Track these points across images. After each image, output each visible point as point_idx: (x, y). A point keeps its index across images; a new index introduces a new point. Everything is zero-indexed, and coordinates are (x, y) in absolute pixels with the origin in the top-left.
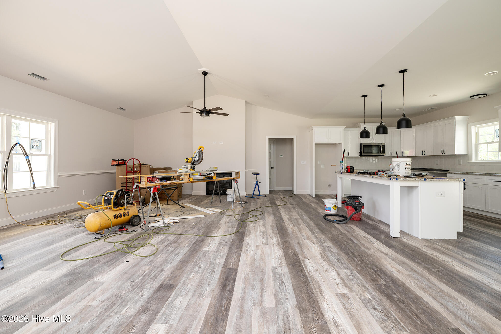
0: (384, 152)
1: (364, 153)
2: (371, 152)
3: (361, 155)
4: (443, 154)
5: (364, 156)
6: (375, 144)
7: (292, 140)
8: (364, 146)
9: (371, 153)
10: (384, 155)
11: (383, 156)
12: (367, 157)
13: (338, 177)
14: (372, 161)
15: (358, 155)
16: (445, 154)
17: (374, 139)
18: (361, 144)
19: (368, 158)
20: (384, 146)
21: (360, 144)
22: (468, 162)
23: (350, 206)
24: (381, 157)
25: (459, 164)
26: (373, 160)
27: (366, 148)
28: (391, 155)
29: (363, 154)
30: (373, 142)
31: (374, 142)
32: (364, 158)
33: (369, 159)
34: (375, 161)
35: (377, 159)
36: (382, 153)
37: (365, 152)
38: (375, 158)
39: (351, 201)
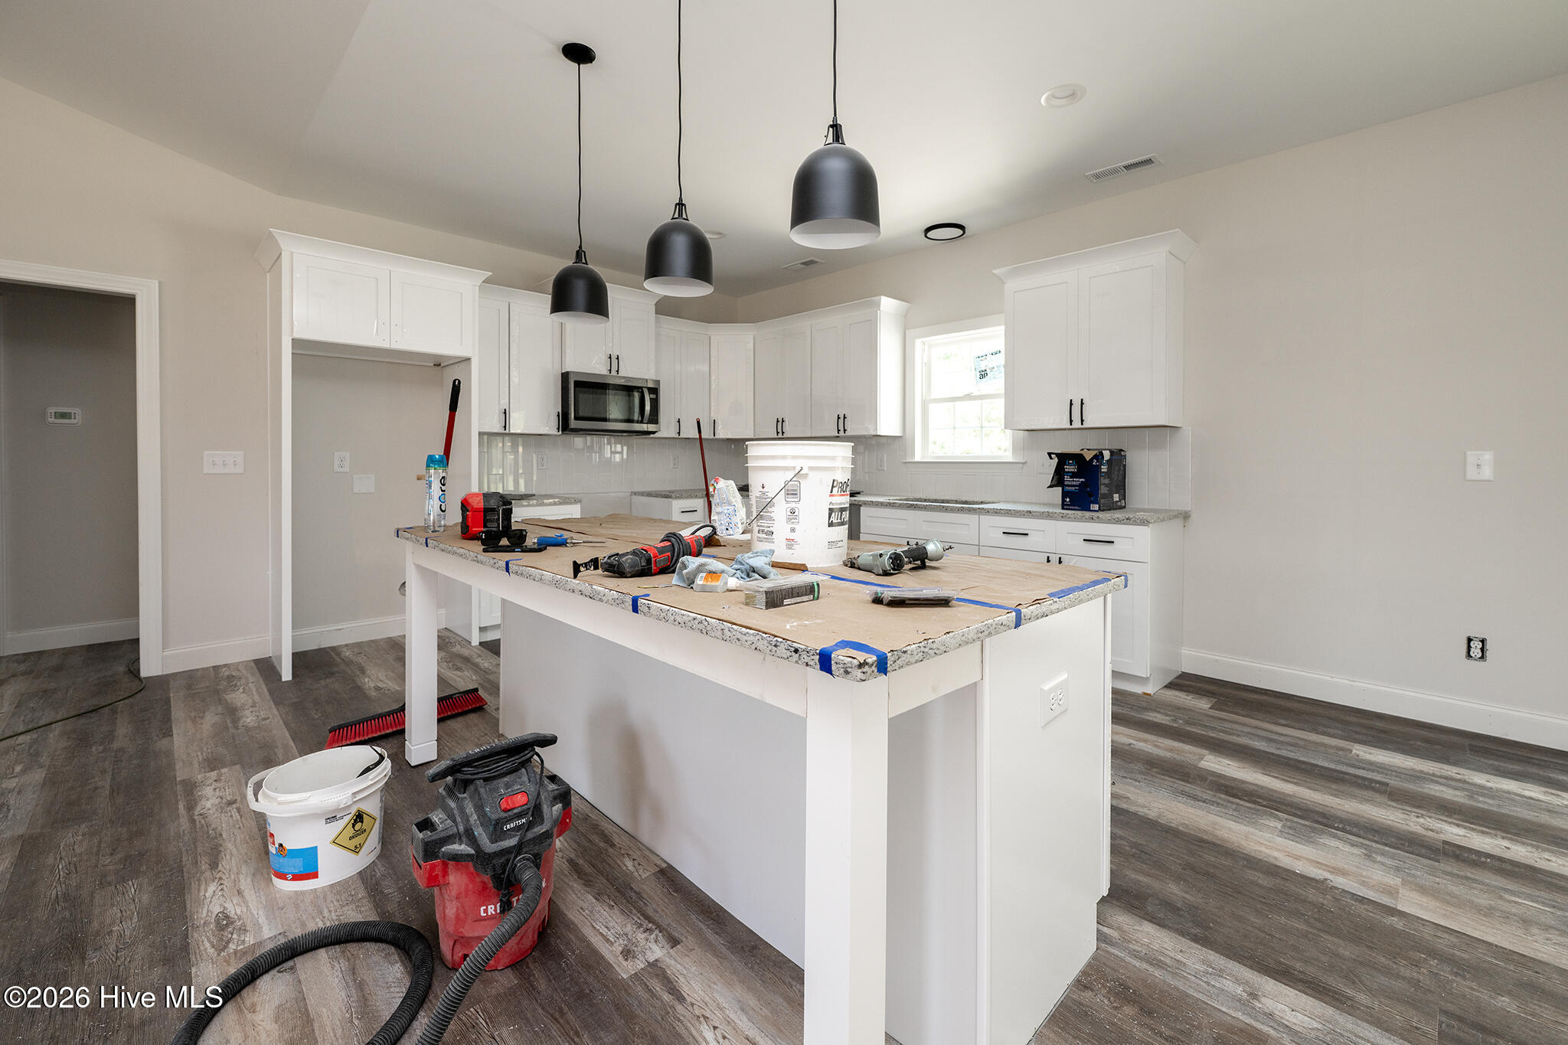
0: (654, 418)
1: (576, 418)
2: (603, 416)
3: (565, 426)
4: (842, 433)
5: (576, 431)
6: (622, 382)
7: (125, 304)
8: (578, 384)
9: (605, 420)
10: (654, 433)
11: (652, 436)
12: (589, 438)
13: (413, 567)
14: (608, 454)
15: (548, 426)
16: (847, 433)
17: (618, 358)
18: (565, 376)
19: (592, 443)
20: (654, 391)
21: (562, 374)
22: (905, 463)
23: (457, 858)
24: (642, 441)
25: (879, 468)
26: (611, 452)
27: (586, 396)
28: (679, 433)
29: (573, 423)
30: (614, 373)
31: (618, 371)
32: (578, 441)
33: (596, 448)
34: (617, 456)
35: (625, 448)
36: (650, 422)
37: (581, 414)
38: (620, 443)
39: (462, 810)
